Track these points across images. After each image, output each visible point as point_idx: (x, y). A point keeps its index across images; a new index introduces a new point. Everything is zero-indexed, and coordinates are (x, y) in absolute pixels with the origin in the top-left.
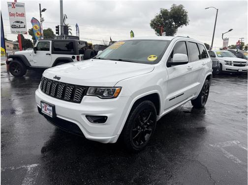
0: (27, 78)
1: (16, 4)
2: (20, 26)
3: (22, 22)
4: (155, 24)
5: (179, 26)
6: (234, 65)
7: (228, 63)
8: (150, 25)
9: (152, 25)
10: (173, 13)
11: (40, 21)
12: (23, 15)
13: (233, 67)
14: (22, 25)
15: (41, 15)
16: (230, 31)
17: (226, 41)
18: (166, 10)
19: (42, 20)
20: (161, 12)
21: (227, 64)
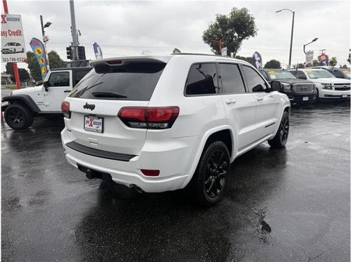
0: (33, 130)
1: (8, 16)
2: (15, 49)
3: (18, 44)
4: (210, 36)
5: (243, 38)
6: (336, 89)
7: (326, 86)
8: (202, 39)
9: (205, 39)
10: (235, 20)
11: (42, 41)
12: (19, 33)
13: (334, 92)
14: (18, 49)
15: (43, 32)
16: (314, 40)
17: (310, 55)
18: (224, 16)
19: (46, 40)
20: (218, 19)
21: (326, 88)
